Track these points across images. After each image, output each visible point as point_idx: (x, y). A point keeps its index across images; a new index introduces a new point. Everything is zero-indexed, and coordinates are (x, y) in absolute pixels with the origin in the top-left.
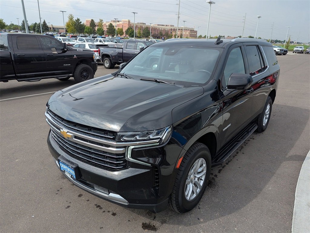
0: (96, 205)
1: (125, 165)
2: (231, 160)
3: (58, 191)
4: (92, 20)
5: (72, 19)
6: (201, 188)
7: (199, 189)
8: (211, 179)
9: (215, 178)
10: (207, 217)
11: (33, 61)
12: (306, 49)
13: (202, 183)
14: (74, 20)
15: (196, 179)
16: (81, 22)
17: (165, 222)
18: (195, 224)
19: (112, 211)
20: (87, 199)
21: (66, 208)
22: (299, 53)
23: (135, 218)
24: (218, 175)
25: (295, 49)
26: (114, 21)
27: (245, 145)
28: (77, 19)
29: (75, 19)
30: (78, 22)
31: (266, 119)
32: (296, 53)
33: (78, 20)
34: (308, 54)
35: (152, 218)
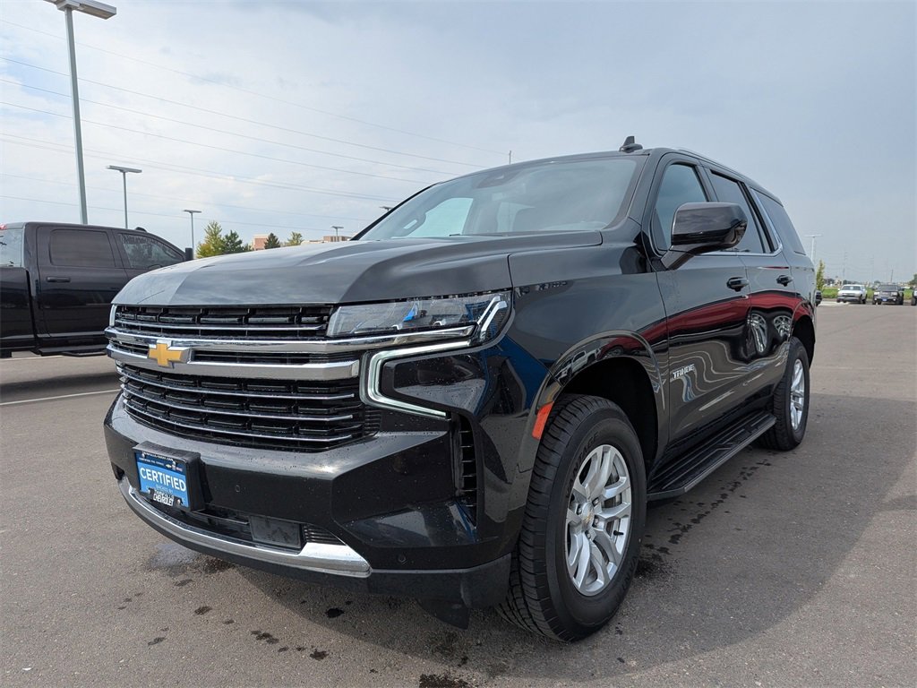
0: (255, 633)
1: (360, 429)
2: (707, 513)
3: (129, 600)
4: (272, 235)
5: (216, 234)
6: (619, 560)
7: (611, 564)
8: (648, 558)
9: (661, 554)
10: (650, 654)
11: (93, 302)
12: (871, 292)
13: (620, 544)
14: (223, 237)
15: (602, 525)
16: (240, 242)
17: (503, 671)
18: (609, 674)
19: (312, 647)
20: (225, 619)
21: (149, 644)
22: (853, 302)
23: (392, 662)
24: (672, 547)
25: (841, 292)
26: (332, 238)
27: (745, 478)
28: (229, 235)
29: (223, 235)
30: (232, 242)
31: (797, 409)
32: (845, 301)
33: (234, 235)
34: (879, 304)
35: (455, 663)
